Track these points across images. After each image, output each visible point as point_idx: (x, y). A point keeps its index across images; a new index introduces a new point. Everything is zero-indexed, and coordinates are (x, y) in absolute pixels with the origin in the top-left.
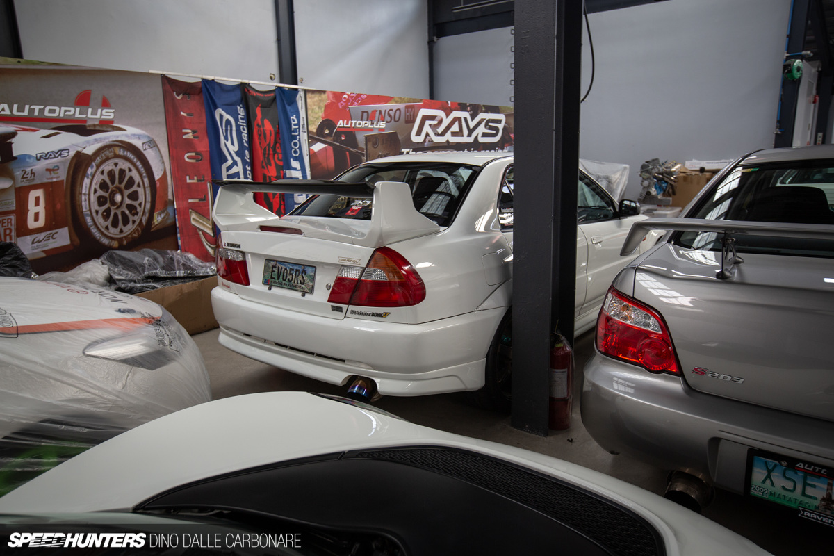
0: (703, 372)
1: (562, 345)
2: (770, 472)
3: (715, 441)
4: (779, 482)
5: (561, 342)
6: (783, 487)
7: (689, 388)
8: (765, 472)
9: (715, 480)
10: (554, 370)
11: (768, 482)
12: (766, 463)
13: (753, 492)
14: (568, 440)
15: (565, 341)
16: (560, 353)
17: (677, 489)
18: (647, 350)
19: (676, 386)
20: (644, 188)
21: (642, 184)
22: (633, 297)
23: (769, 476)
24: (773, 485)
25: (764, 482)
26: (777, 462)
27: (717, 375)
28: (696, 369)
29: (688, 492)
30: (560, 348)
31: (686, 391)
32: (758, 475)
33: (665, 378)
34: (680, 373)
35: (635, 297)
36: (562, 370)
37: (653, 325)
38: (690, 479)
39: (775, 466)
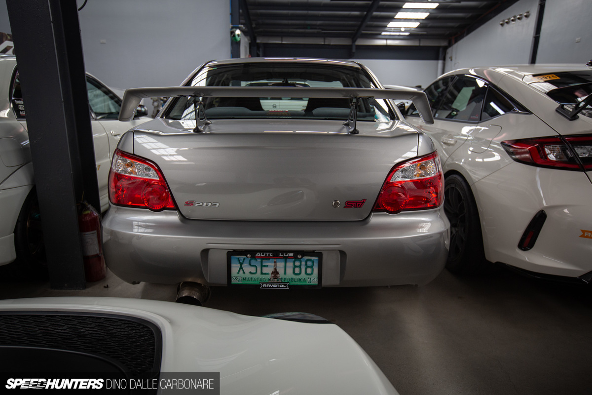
0: (192, 204)
1: (89, 212)
2: (241, 264)
3: (205, 252)
4: (247, 269)
5: (88, 209)
6: (250, 273)
7: (183, 218)
8: (239, 265)
9: (208, 281)
10: (84, 233)
11: (241, 272)
12: (238, 259)
13: (234, 282)
14: (105, 287)
15: (91, 208)
16: (88, 218)
17: (184, 296)
18: (151, 197)
19: (174, 218)
20: (155, 107)
21: (153, 105)
22: (134, 154)
23: (241, 268)
24: (244, 273)
25: (239, 272)
26: (245, 257)
27: (201, 204)
28: (187, 203)
29: (192, 295)
30: (88, 214)
31: (181, 220)
32: (235, 268)
33: (166, 214)
34: (176, 208)
35: (135, 153)
36: (92, 232)
37: (153, 176)
38: (192, 285)
39: (244, 259)
